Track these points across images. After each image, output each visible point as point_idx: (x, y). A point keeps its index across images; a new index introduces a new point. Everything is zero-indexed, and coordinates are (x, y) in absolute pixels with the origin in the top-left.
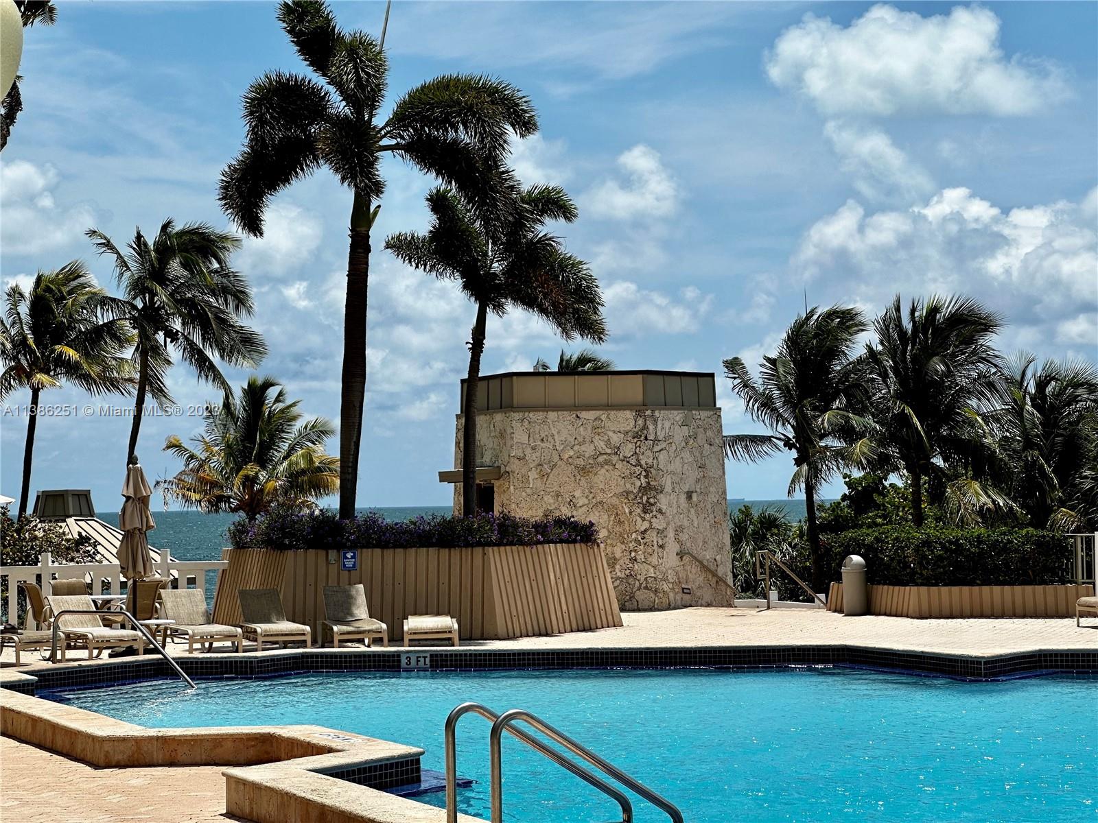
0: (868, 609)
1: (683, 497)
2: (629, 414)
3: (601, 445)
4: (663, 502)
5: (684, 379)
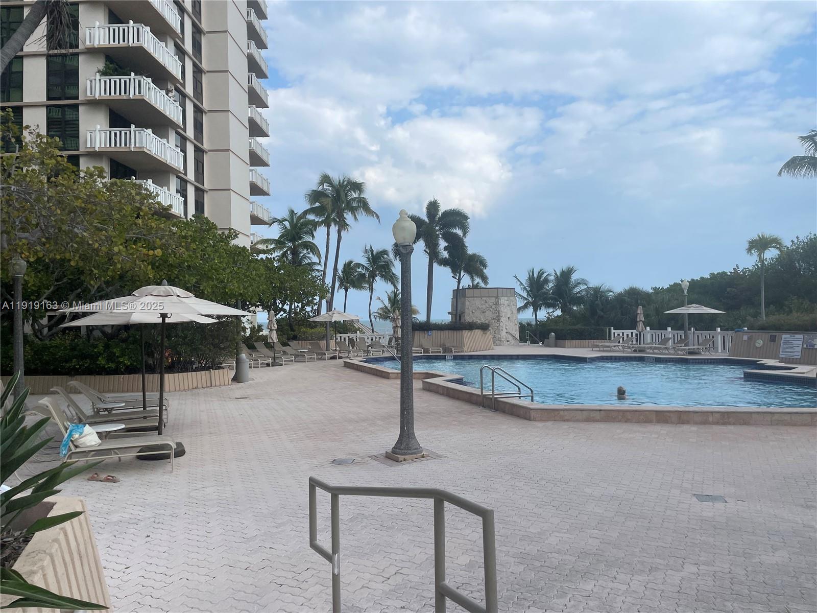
0: (556, 346)
1: (507, 318)
2: (494, 298)
3: (487, 306)
4: (502, 319)
5: (508, 290)
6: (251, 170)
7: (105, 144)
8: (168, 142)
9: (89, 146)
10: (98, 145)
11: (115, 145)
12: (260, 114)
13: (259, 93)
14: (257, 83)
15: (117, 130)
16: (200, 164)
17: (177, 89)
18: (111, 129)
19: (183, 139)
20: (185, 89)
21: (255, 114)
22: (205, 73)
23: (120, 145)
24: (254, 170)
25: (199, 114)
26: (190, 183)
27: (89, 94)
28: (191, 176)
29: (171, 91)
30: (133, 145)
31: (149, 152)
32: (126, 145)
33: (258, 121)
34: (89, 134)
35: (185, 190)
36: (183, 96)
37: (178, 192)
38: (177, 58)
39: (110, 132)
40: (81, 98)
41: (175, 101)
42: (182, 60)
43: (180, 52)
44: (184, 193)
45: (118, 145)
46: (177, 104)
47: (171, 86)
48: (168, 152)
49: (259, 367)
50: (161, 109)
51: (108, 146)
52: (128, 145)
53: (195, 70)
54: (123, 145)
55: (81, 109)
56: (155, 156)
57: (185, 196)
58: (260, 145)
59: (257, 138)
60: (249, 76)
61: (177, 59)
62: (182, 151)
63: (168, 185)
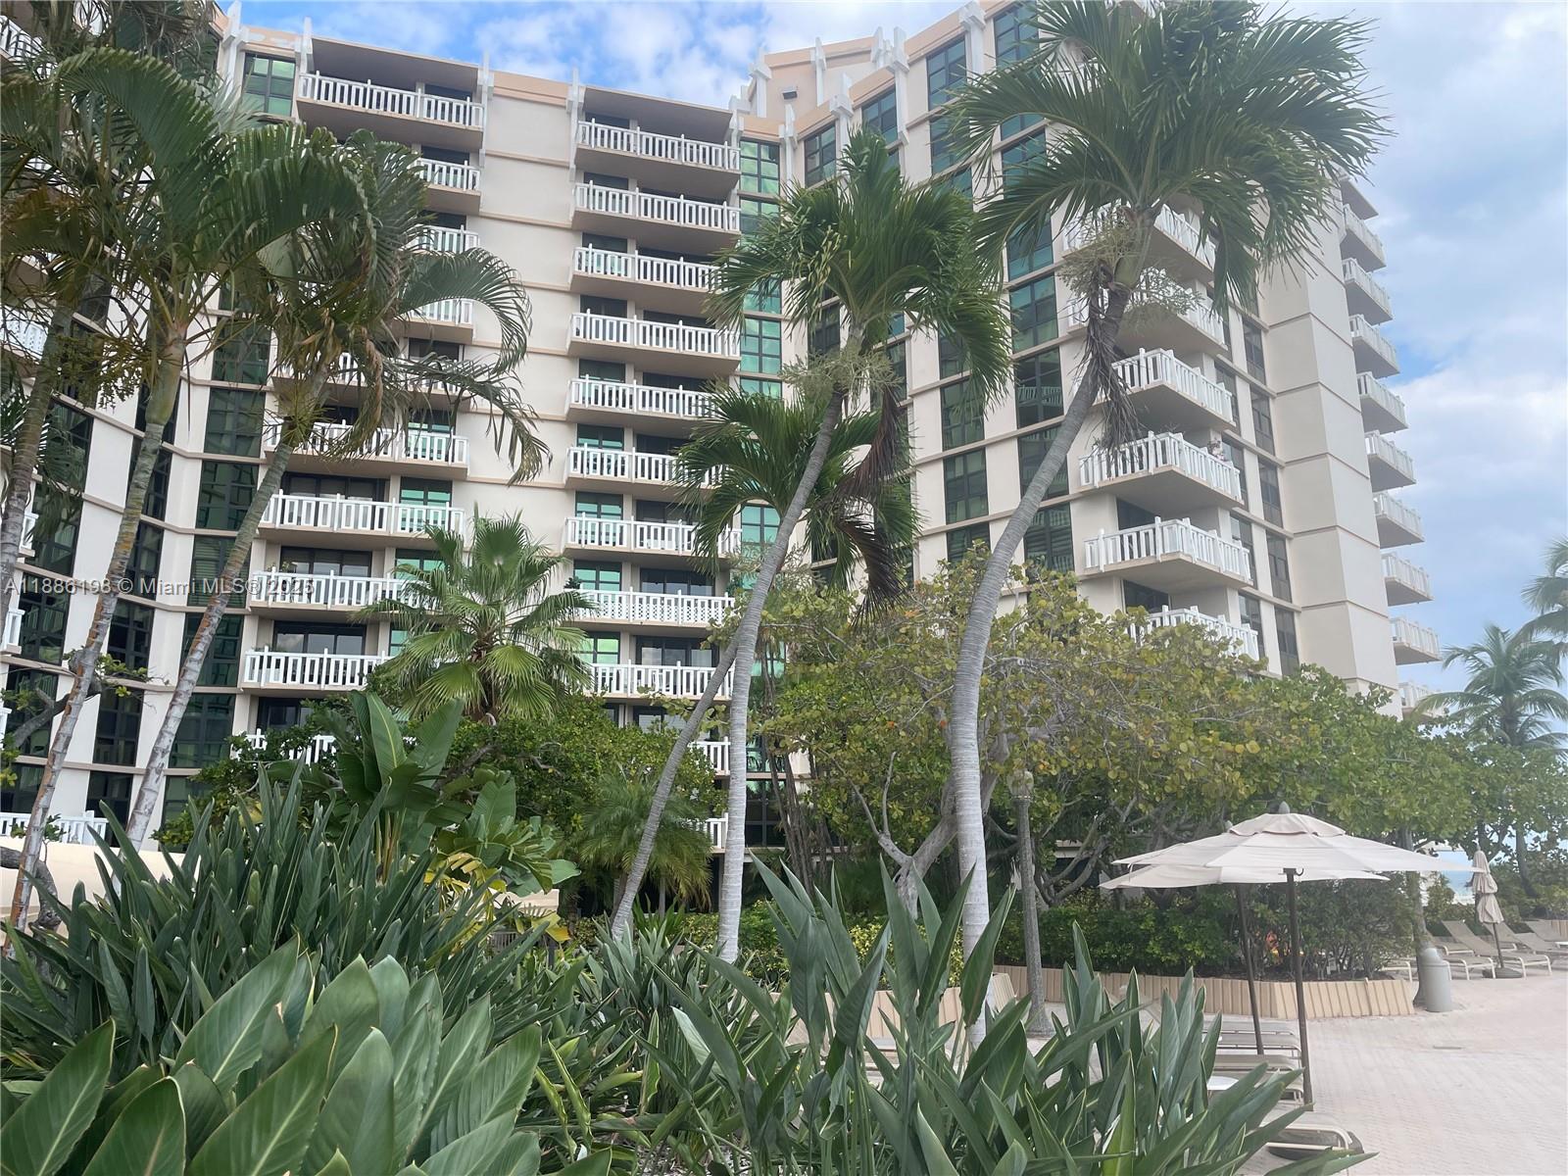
6: (1384, 557)
7: (1115, 559)
8: (1219, 535)
9: (1089, 566)
10: (1103, 562)
11: (1131, 557)
12: (1391, 445)
13: (1384, 405)
14: (1378, 389)
15: (1132, 531)
16: (1281, 565)
17: (1227, 440)
18: (1122, 532)
19: (1246, 523)
20: (1240, 435)
21: (1380, 446)
22: (1274, 398)
23: (1140, 556)
24: (1390, 555)
25: (1270, 473)
26: (1266, 601)
27: (1084, 483)
28: (1265, 588)
29: (1217, 446)
30: (1160, 551)
31: (1188, 559)
32: (1148, 554)
33: (1388, 458)
34: (1088, 546)
35: (1258, 615)
36: (1238, 447)
37: (1244, 620)
38: (1222, 386)
39: (1122, 536)
40: (1073, 490)
41: (1225, 460)
42: (1232, 388)
43: (1226, 374)
44: (1256, 620)
45: (1136, 556)
46: (1230, 465)
47: (1215, 437)
48: (1221, 551)
49: (1465, 978)
50: (1203, 480)
51: (1120, 560)
52: (1152, 554)
53: (1256, 397)
54: (1144, 555)
55: (1074, 508)
56: (1199, 563)
57: (1257, 626)
58: (1398, 503)
59: (1389, 491)
60: (1359, 381)
61: (1223, 389)
62: (1245, 545)
63: (1225, 611)
